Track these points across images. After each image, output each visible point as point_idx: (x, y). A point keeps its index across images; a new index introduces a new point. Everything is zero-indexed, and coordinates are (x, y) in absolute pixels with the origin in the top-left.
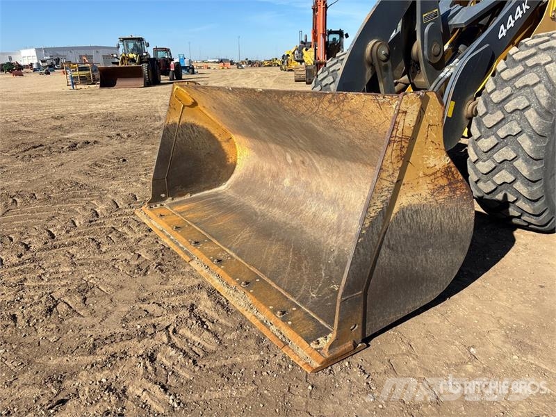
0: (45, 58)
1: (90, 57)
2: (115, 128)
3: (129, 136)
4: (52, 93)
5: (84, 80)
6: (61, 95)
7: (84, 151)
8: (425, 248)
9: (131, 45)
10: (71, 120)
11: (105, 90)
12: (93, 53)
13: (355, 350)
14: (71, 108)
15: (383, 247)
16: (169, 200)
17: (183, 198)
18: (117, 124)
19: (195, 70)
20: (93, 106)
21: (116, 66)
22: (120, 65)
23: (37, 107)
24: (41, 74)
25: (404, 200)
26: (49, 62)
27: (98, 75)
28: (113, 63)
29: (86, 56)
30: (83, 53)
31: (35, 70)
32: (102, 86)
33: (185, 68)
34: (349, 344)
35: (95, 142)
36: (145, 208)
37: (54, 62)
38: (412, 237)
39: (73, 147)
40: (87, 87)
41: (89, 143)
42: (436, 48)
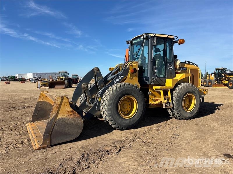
0: (35, 77)
1: (52, 76)
7: (25, 109)
9: (63, 74)
10: (29, 100)
11: (50, 89)
12: (54, 75)
13: (47, 147)
14: (32, 96)
15: (55, 125)
16: (36, 121)
17: (41, 121)
21: (56, 81)
22: (57, 81)
23: (21, 95)
24: (32, 82)
25: (60, 116)
26: (37, 78)
27: (49, 84)
30: (50, 75)
31: (31, 81)
34: (46, 145)
35: (31, 107)
36: (29, 123)
37: (39, 78)
38: (64, 124)
40: (45, 88)
41: (29, 107)
42: (102, 85)
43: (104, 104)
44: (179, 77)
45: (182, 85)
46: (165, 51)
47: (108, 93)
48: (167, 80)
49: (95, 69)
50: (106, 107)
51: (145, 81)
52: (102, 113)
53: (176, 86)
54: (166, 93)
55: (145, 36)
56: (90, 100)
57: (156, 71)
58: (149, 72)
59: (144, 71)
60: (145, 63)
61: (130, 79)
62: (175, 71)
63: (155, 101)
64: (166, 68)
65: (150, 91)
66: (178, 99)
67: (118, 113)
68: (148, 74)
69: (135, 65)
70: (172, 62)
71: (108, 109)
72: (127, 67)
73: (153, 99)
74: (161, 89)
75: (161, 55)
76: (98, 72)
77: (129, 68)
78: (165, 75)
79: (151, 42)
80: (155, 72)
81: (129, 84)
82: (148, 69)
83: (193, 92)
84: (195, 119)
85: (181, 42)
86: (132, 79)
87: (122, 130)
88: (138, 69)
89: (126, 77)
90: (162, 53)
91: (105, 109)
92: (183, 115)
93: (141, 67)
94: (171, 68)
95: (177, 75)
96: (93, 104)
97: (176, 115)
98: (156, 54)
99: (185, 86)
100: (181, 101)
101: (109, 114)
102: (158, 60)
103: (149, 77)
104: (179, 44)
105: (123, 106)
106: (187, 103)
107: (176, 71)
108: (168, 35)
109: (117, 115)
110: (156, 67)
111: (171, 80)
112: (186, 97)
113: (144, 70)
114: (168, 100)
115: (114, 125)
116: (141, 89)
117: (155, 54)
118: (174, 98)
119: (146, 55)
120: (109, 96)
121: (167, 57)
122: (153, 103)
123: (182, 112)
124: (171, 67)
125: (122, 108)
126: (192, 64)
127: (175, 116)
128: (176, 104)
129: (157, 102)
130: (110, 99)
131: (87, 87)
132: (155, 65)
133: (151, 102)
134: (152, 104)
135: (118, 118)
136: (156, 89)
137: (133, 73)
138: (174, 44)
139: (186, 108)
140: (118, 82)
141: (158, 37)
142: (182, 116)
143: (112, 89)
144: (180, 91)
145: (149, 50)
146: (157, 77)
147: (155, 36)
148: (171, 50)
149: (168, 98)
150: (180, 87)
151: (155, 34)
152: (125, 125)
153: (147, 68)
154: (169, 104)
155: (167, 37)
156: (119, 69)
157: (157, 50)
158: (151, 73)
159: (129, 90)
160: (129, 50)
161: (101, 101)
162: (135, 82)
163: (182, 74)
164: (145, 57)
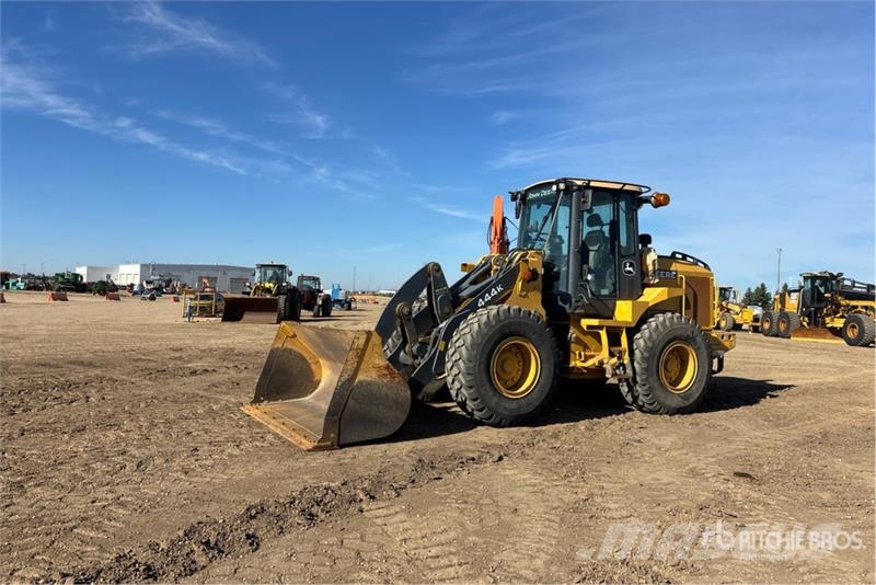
0: (151, 278)
1: (213, 280)
2: (234, 361)
3: (246, 368)
4: (164, 325)
5: (204, 311)
6: (173, 328)
7: (203, 377)
8: (378, 405)
9: (270, 273)
10: (190, 352)
11: (228, 325)
12: (218, 275)
13: (332, 448)
14: (189, 342)
15: (350, 398)
16: (266, 402)
17: (276, 402)
18: (236, 358)
19: (353, 305)
20: (213, 341)
21: (246, 296)
22: (251, 296)
25: (361, 377)
26: (156, 284)
27: (221, 306)
28: (244, 293)
29: (207, 278)
30: (204, 274)
32: (225, 319)
33: (338, 301)
34: (330, 444)
35: (214, 371)
36: (249, 406)
38: (368, 397)
39: (194, 373)
40: (205, 319)
41: (207, 371)
42: (447, 310)
43: (457, 356)
44: (652, 296)
45: (661, 317)
46: (614, 225)
47: (467, 330)
48: (619, 303)
49: (431, 266)
50: (461, 363)
51: (560, 303)
52: (450, 379)
53: (643, 320)
54: (614, 340)
55: (562, 186)
56: (415, 348)
57: (589, 277)
58: (570, 281)
59: (557, 276)
60: (561, 252)
61: (521, 296)
62: (642, 280)
63: (587, 358)
64: (618, 272)
65: (571, 331)
66: (646, 355)
67: (490, 380)
68: (567, 285)
69: (535, 261)
70: (634, 254)
71: (467, 368)
72: (513, 264)
73: (580, 354)
74: (600, 327)
75: (603, 233)
76: (438, 275)
77: (518, 267)
78: (614, 291)
79: (579, 201)
80: (587, 281)
81: (520, 310)
82: (567, 270)
83: (689, 340)
84: (694, 415)
85: (662, 201)
86: (526, 296)
87: (498, 425)
88: (541, 271)
89: (508, 292)
90: (606, 229)
91: (459, 368)
92: (661, 399)
93: (548, 266)
94: (629, 272)
95: (647, 290)
96: (422, 357)
97: (642, 399)
98: (590, 229)
99: (668, 323)
100: (655, 361)
101: (467, 381)
102: (596, 248)
103: (570, 292)
104: (656, 206)
105: (501, 366)
106: (674, 368)
107: (645, 281)
108: (625, 185)
109: (488, 386)
110: (589, 269)
111: (629, 303)
112: (670, 354)
113: (558, 273)
114: (619, 358)
115: (481, 410)
116: (549, 323)
117: (587, 229)
118: (637, 352)
119: (563, 232)
120: (469, 337)
121: (619, 241)
122: (579, 364)
123: (658, 392)
124: (631, 269)
125: (499, 369)
126: (691, 260)
127: (641, 403)
128: (642, 369)
129: (590, 363)
130: (472, 344)
131: (410, 313)
132: (587, 263)
133: (576, 363)
134: (578, 369)
135: (491, 393)
136: (589, 327)
137: (529, 282)
138: (639, 205)
139: (670, 384)
140: (488, 303)
141: (596, 189)
142: (659, 403)
143: (476, 319)
144: (653, 334)
145: (573, 222)
146: (592, 293)
147: (588, 187)
148: (632, 221)
149: (620, 352)
150: (653, 324)
151: (589, 181)
152: (506, 413)
153: (564, 269)
154: (624, 369)
155: (621, 189)
156: (490, 268)
157: (595, 220)
158: (575, 283)
159: (519, 323)
160: (517, 217)
161: (446, 349)
162: (534, 305)
163: (660, 290)
164: (560, 237)
